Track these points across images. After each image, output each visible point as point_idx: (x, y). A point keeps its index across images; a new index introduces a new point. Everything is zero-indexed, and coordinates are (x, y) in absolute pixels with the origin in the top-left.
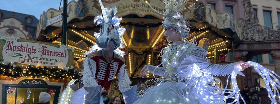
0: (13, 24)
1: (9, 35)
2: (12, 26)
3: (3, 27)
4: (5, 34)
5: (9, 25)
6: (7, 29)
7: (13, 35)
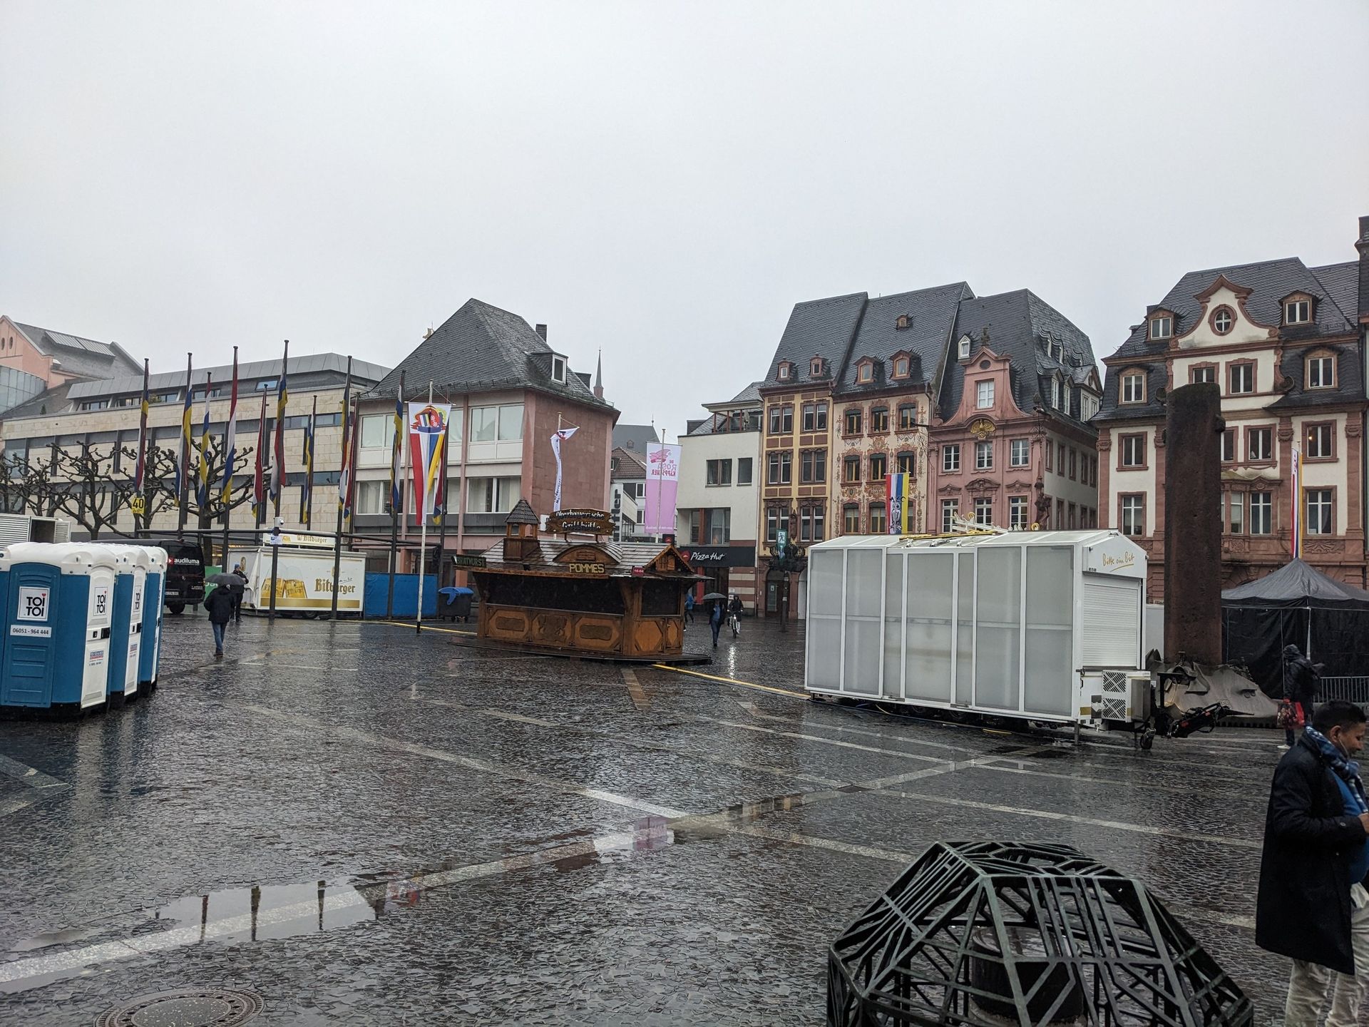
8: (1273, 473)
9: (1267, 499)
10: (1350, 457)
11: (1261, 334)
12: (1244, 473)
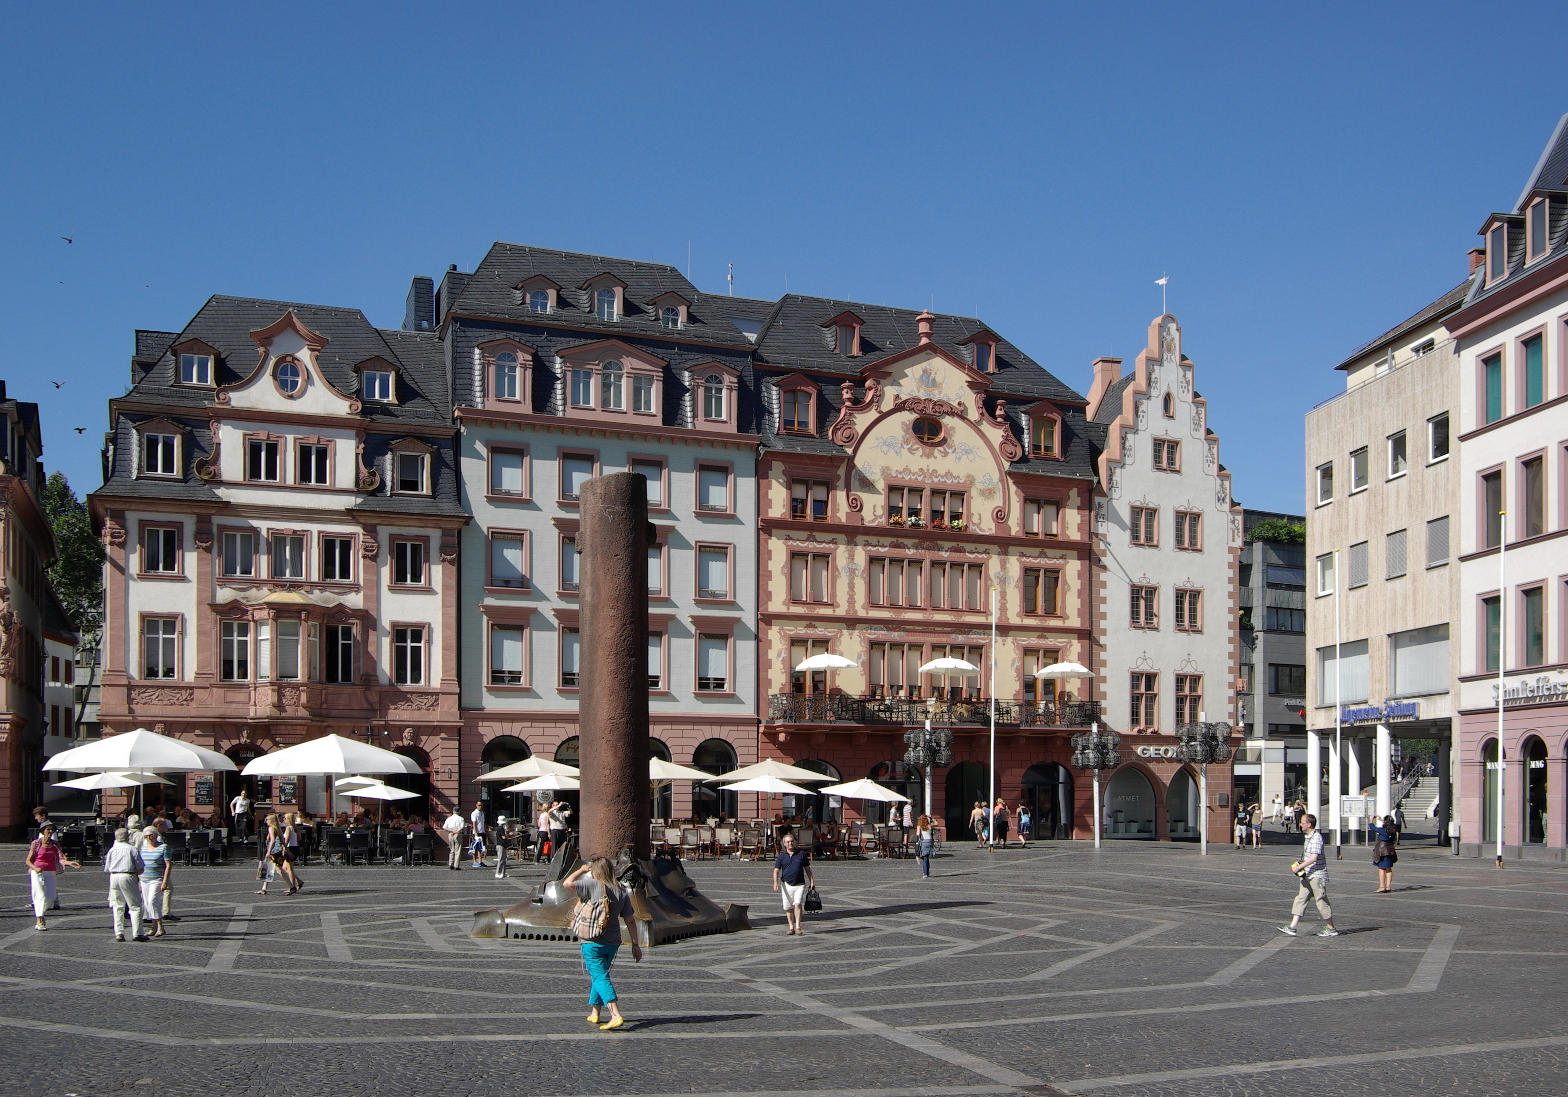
0: (934, 384)
1: (920, 452)
2: (930, 400)
3: (891, 406)
4: (906, 447)
5: (916, 394)
6: (908, 417)
7: (940, 448)
8: (355, 601)
9: (346, 636)
10: (445, 587)
11: (341, 407)
12: (317, 597)
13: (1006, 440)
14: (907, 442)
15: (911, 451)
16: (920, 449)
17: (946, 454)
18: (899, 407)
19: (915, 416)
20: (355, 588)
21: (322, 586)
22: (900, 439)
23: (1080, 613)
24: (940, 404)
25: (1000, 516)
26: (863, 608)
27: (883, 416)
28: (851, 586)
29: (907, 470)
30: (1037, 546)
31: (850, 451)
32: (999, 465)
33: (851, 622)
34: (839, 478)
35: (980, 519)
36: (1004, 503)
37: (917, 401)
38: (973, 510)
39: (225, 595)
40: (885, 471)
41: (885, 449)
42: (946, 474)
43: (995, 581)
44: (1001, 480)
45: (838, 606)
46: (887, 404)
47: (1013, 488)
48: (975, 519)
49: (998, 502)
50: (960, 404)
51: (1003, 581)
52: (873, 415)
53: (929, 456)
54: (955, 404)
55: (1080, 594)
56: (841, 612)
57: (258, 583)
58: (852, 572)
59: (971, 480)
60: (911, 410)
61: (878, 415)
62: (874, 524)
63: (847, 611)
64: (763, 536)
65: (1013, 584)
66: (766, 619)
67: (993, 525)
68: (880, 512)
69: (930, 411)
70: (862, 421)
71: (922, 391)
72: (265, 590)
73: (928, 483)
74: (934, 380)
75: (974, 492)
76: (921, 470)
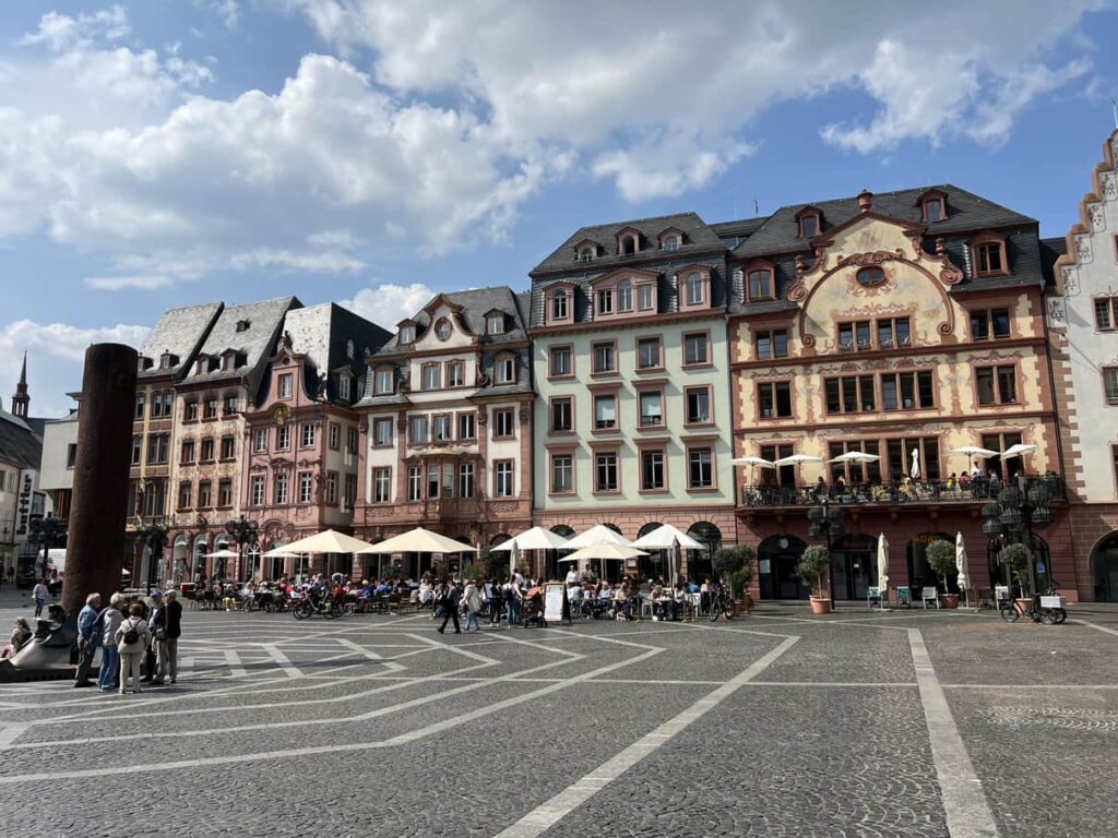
0: (873, 241)
1: (865, 293)
2: (870, 254)
3: (836, 265)
4: (851, 292)
5: (857, 252)
6: (852, 270)
7: (884, 288)
8: (474, 449)
9: (470, 470)
10: (522, 436)
11: (468, 341)
12: (456, 450)
13: (945, 268)
14: (853, 288)
15: (855, 294)
16: (863, 292)
17: (889, 290)
18: (842, 264)
19: (857, 268)
20: (475, 442)
21: (458, 443)
22: (846, 287)
23: (1041, 398)
24: (880, 254)
25: (946, 330)
26: (821, 417)
27: (829, 274)
28: (809, 402)
29: (854, 309)
30: (988, 348)
31: (801, 305)
32: (941, 288)
33: (811, 429)
34: (794, 325)
35: (926, 335)
36: (949, 318)
37: (858, 256)
38: (918, 328)
39: (410, 453)
40: (834, 314)
41: (833, 297)
42: (890, 306)
43: (946, 382)
44: (944, 301)
45: (799, 418)
46: (832, 263)
47: (956, 306)
48: (921, 336)
49: (943, 318)
50: (898, 250)
51: (953, 381)
52: (820, 274)
53: (872, 295)
54: (894, 251)
55: (1039, 382)
56: (802, 422)
57: (427, 445)
58: (810, 392)
59: (914, 307)
60: (852, 264)
61: (823, 274)
62: (827, 354)
63: (807, 421)
64: (734, 376)
65: (964, 383)
66: (738, 433)
67: (938, 338)
68: (831, 343)
69: (870, 261)
70: (809, 281)
71: (862, 248)
72: (430, 448)
73: (873, 317)
74: (873, 239)
75: (918, 315)
76: (866, 307)
